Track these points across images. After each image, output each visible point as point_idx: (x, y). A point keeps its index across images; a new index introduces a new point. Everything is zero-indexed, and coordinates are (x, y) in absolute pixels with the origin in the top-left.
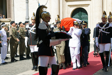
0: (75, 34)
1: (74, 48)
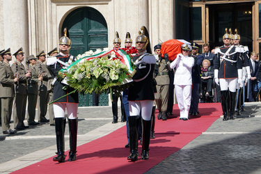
0: (184, 65)
1: (183, 87)
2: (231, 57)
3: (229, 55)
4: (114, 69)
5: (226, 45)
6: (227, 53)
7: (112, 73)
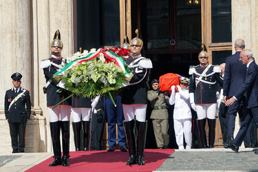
2: (208, 79)
3: (206, 76)
4: (111, 73)
5: (202, 64)
6: (204, 74)
7: (110, 76)
